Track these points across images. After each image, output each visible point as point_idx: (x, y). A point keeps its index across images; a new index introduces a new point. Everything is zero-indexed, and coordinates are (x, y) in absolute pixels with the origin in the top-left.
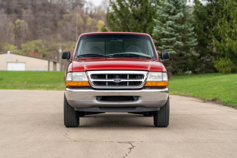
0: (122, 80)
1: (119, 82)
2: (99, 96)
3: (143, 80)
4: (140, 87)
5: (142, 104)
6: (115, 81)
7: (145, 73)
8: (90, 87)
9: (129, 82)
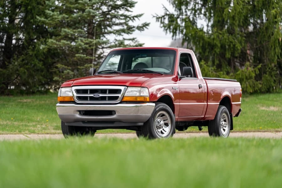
0: (101, 95)
1: (98, 97)
2: (82, 111)
3: (120, 95)
4: (117, 102)
5: (118, 118)
6: (94, 95)
7: (122, 88)
8: (74, 102)
9: (109, 97)
